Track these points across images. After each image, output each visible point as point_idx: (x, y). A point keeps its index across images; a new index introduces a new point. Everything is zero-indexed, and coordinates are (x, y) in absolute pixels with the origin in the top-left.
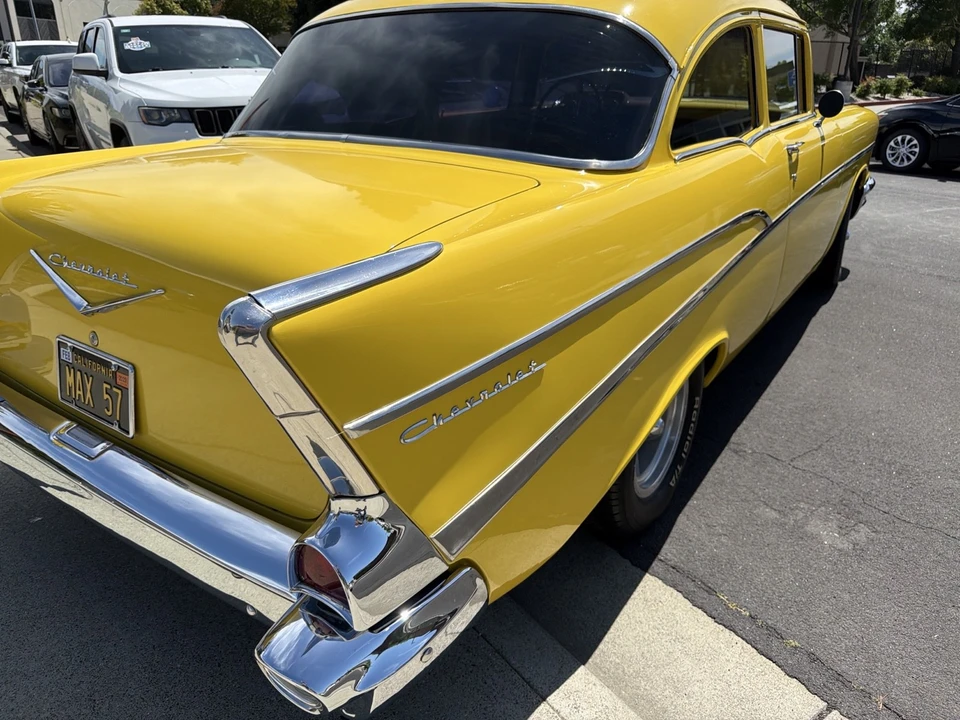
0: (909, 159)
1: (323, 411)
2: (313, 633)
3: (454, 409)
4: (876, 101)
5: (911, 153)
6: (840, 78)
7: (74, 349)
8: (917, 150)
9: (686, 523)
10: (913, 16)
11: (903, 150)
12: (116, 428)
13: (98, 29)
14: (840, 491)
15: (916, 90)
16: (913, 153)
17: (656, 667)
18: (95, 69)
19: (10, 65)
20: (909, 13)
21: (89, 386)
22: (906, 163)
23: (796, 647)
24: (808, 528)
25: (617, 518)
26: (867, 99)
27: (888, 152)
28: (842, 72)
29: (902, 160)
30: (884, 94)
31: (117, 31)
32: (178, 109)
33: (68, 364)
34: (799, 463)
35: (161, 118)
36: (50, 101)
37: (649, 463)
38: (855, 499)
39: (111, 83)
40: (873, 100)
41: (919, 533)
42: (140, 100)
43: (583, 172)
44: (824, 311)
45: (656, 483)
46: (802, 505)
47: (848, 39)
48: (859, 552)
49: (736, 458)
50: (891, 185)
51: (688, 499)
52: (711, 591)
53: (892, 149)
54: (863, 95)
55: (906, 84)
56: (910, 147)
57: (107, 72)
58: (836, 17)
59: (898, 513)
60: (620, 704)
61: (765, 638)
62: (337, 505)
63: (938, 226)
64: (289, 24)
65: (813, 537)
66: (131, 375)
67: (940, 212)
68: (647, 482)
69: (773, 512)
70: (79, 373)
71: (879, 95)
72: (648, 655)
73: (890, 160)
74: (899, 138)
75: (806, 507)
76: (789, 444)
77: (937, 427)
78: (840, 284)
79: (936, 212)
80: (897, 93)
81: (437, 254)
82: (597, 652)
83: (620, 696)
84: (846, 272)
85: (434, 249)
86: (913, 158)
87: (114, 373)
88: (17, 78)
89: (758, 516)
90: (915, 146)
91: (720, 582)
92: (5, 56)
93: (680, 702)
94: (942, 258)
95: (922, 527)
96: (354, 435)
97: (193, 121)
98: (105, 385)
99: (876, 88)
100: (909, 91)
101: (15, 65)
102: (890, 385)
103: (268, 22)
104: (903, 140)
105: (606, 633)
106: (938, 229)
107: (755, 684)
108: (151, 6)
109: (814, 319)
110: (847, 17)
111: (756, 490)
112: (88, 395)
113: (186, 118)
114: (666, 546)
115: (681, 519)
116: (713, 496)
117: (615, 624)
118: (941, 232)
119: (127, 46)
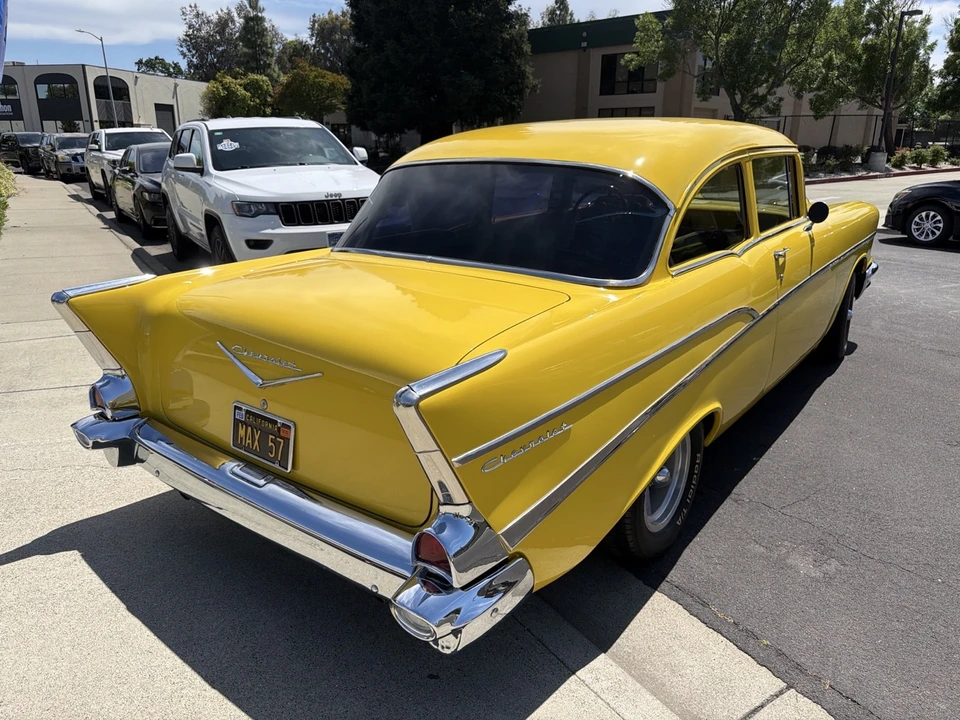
0: (933, 233)
1: (441, 451)
2: (424, 591)
3: (513, 452)
4: (912, 171)
5: (935, 228)
6: (874, 149)
7: (247, 412)
8: (941, 225)
9: (691, 556)
10: (948, 88)
11: (928, 225)
12: (277, 466)
13: (193, 131)
14: (819, 534)
15: (953, 160)
16: (938, 228)
17: (659, 656)
18: (191, 166)
19: (99, 150)
20: (943, 86)
21: (257, 437)
22: (931, 238)
23: (767, 645)
24: (789, 561)
25: (631, 545)
26: (903, 169)
27: (913, 226)
28: (876, 143)
29: (927, 235)
30: (920, 163)
31: (211, 133)
32: (265, 203)
33: (241, 422)
34: (787, 511)
35: (251, 210)
36: (141, 186)
37: (660, 505)
38: (831, 540)
39: (206, 179)
40: (908, 170)
41: (880, 566)
42: (234, 195)
43: (602, 289)
44: (829, 383)
45: (666, 521)
46: (786, 543)
47: (881, 112)
48: (828, 579)
49: (736, 505)
50: (913, 259)
51: (694, 537)
52: (705, 604)
53: (917, 224)
54: (899, 164)
55: (942, 154)
56: (935, 223)
57: (203, 169)
58: (869, 90)
59: (864, 552)
60: (630, 679)
61: (744, 638)
62: (444, 509)
63: (951, 302)
64: (343, 103)
65: (791, 567)
66: (293, 429)
67: (955, 288)
68: (657, 520)
69: (762, 549)
70: (249, 428)
71: (915, 165)
72: (653, 648)
73: (915, 234)
74: (924, 214)
75: (789, 544)
76: (781, 495)
77: (911, 483)
78: (846, 357)
79: (951, 288)
80: (933, 163)
81: (504, 357)
82: (615, 645)
83: (630, 673)
84: (853, 347)
85: (502, 355)
86: (938, 233)
87: (279, 428)
88: (105, 162)
89: (749, 551)
90: (939, 221)
91: (712, 598)
92: (96, 142)
93: (675, 679)
94: (947, 334)
95: (884, 562)
96: (457, 465)
97: (277, 213)
98: (271, 436)
99: (912, 158)
100: (946, 160)
101: (104, 150)
102: (876, 448)
103: (324, 102)
104: (927, 216)
105: (622, 632)
106: (950, 305)
107: (734, 670)
108: (217, 88)
109: (818, 390)
110: (881, 91)
111: (749, 531)
112: (256, 443)
113: (271, 210)
114: (672, 572)
115: (687, 551)
116: (713, 534)
117: (630, 626)
118: (952, 308)
119: (220, 147)
